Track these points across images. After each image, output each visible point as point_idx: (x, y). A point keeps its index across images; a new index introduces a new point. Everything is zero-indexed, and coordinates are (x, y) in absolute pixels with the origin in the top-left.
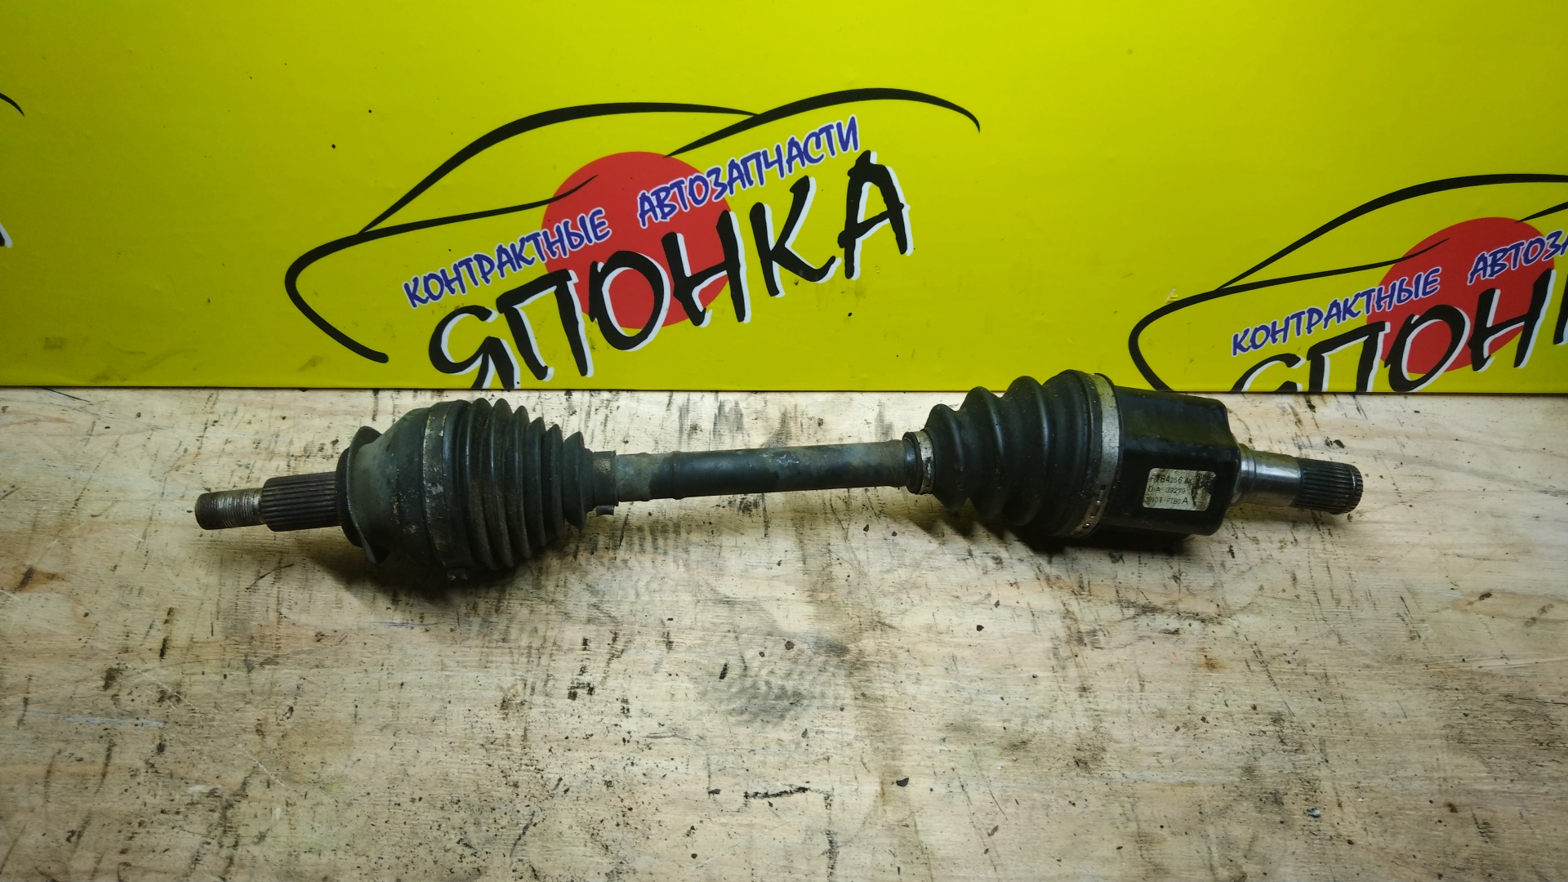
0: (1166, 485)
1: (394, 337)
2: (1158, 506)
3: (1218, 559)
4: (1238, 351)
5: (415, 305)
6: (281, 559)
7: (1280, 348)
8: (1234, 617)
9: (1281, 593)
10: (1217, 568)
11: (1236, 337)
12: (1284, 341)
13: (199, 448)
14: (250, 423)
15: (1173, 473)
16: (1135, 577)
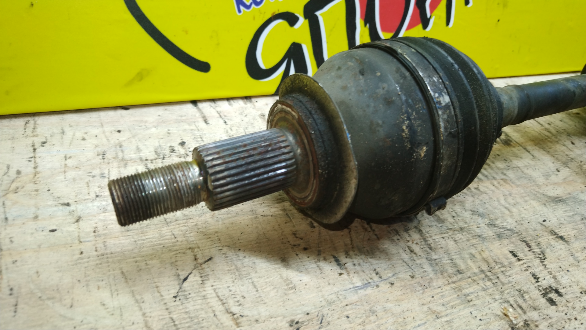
1: (218, 44)
5: (240, 11)
6: (195, 256)
13: (35, 168)
14: (84, 139)
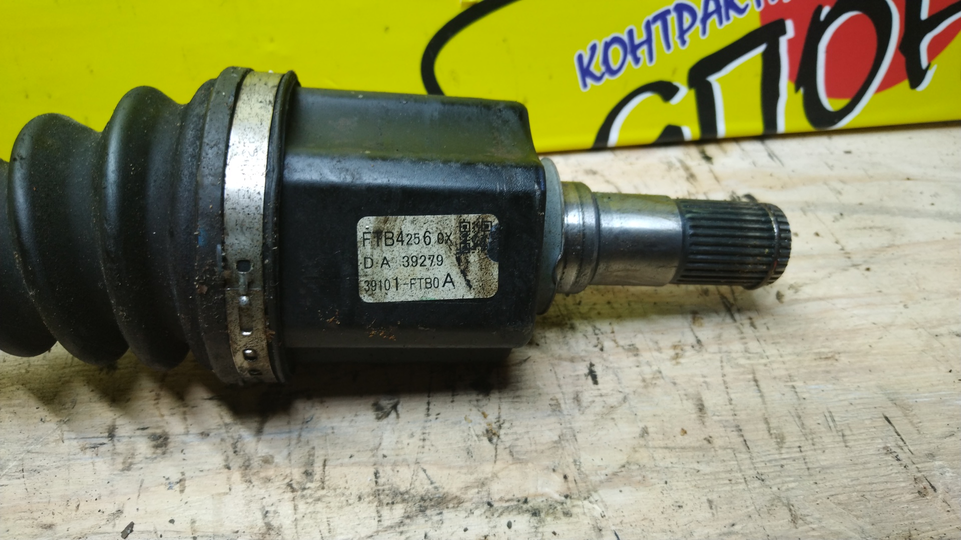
0: (397, 252)
2: (393, 296)
3: (569, 390)
4: (589, 81)
7: (648, 72)
8: (595, 497)
9: (679, 438)
10: (567, 406)
11: (580, 58)
12: (651, 58)
15: (407, 224)
16: (415, 442)
